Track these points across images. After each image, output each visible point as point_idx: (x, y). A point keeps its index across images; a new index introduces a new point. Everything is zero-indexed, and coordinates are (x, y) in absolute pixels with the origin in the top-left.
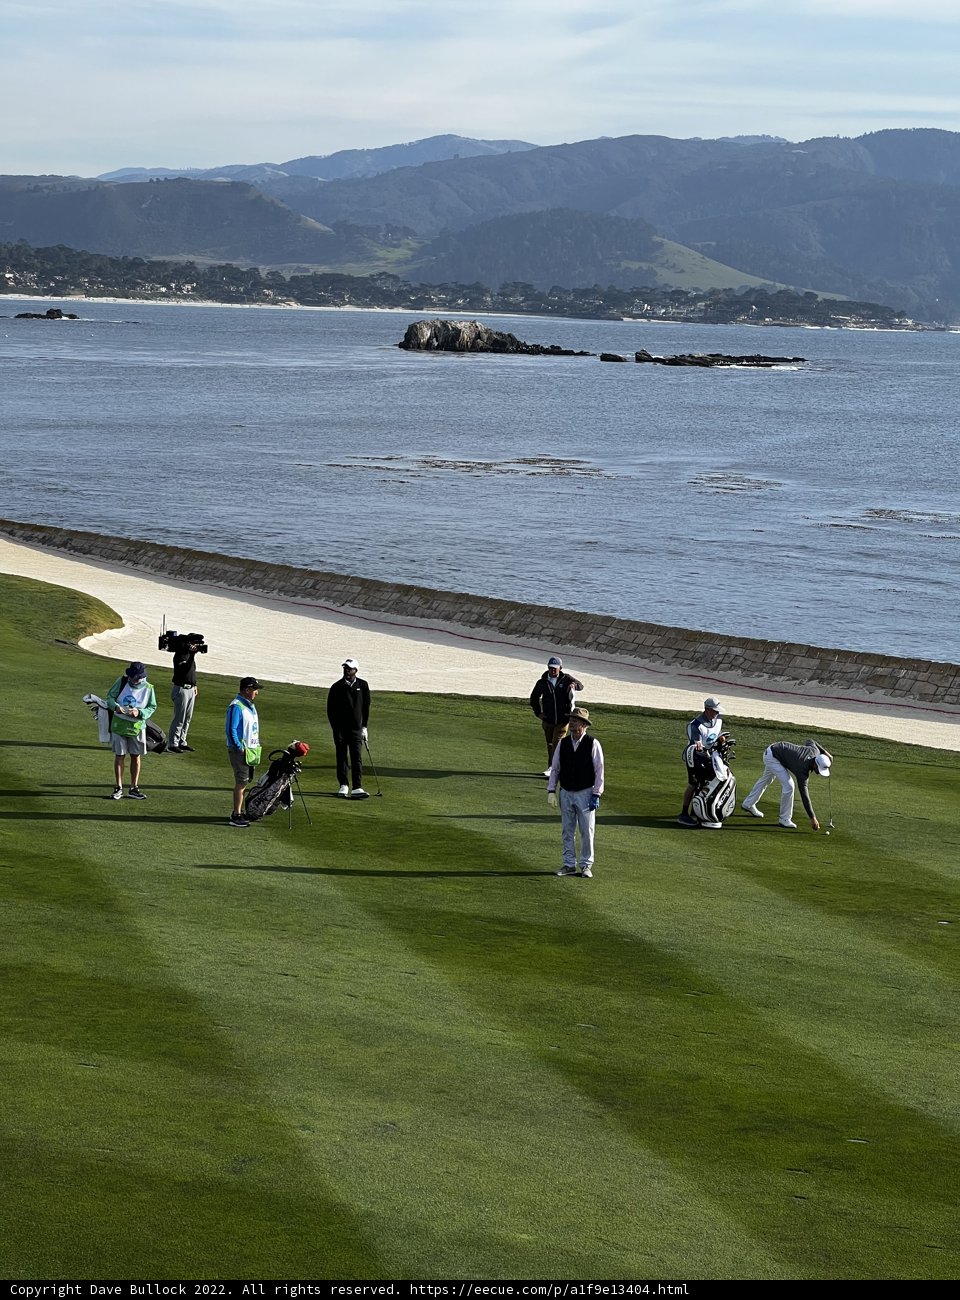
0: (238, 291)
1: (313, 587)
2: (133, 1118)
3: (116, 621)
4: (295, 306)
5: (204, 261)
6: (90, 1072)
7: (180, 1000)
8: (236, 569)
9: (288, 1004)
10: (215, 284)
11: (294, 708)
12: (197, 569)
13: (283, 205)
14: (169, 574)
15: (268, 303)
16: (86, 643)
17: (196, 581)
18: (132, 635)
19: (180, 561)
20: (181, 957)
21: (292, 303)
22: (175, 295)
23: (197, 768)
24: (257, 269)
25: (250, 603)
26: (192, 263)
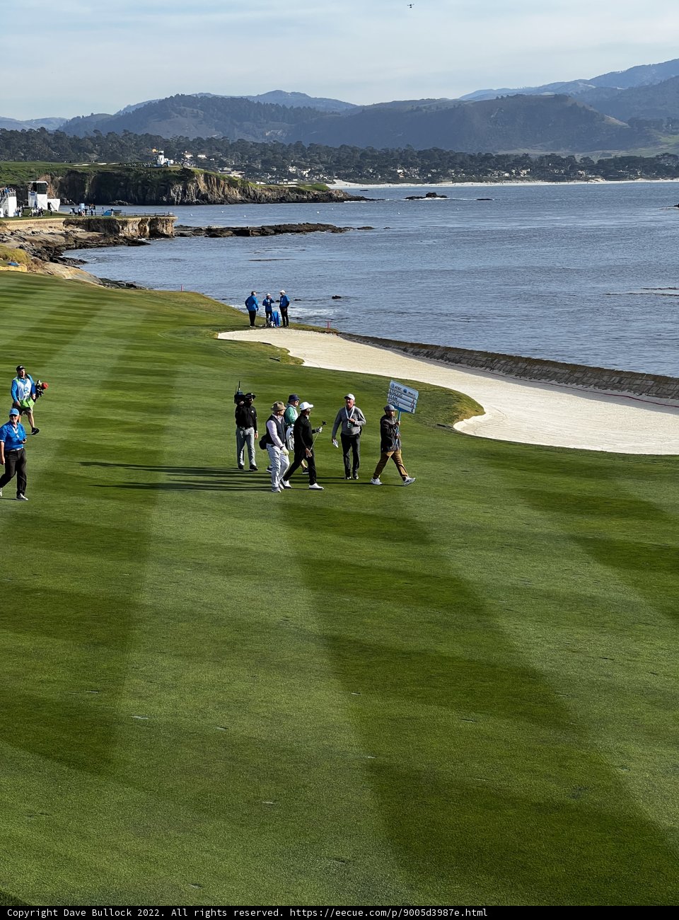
0: (560, 173)
1: (619, 382)
2: (500, 758)
3: (479, 410)
4: (601, 182)
5: (535, 153)
6: (469, 725)
7: (531, 676)
8: (563, 371)
9: (608, 679)
10: (543, 168)
11: (607, 468)
12: (535, 372)
13: (592, 109)
14: (516, 376)
15: (582, 180)
16: (459, 426)
17: (535, 380)
18: (490, 420)
19: (523, 366)
20: (531, 646)
21: (599, 180)
22: (515, 178)
23: (539, 512)
24: (573, 156)
25: (574, 395)
26: (527, 155)
